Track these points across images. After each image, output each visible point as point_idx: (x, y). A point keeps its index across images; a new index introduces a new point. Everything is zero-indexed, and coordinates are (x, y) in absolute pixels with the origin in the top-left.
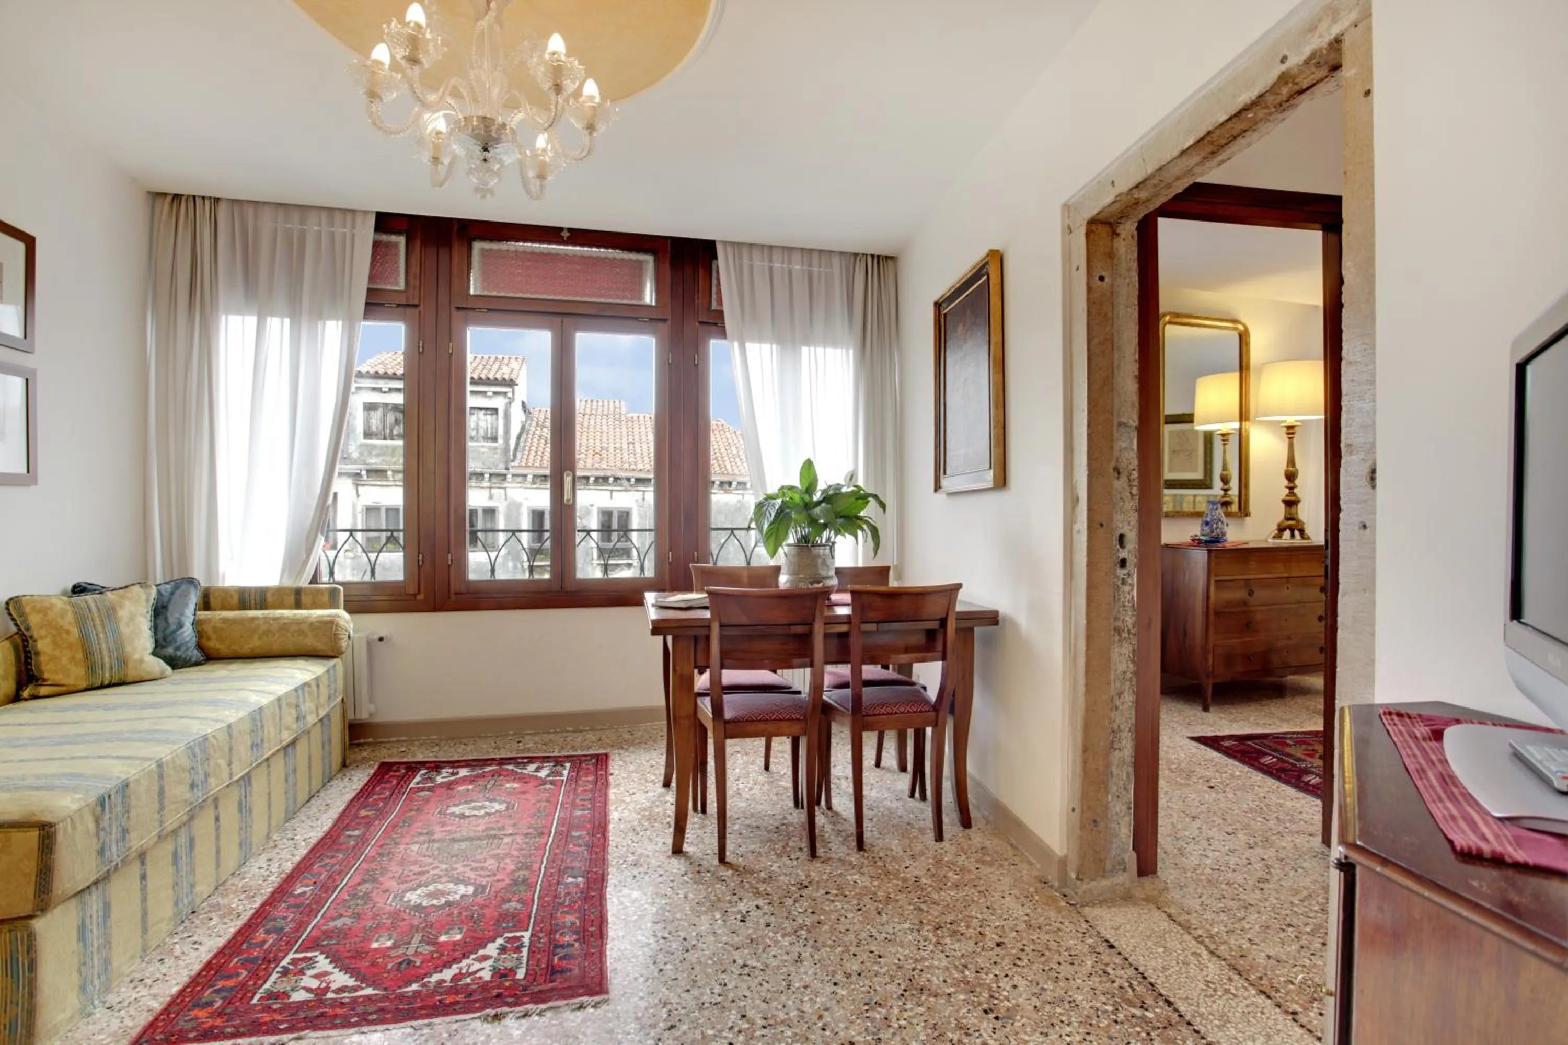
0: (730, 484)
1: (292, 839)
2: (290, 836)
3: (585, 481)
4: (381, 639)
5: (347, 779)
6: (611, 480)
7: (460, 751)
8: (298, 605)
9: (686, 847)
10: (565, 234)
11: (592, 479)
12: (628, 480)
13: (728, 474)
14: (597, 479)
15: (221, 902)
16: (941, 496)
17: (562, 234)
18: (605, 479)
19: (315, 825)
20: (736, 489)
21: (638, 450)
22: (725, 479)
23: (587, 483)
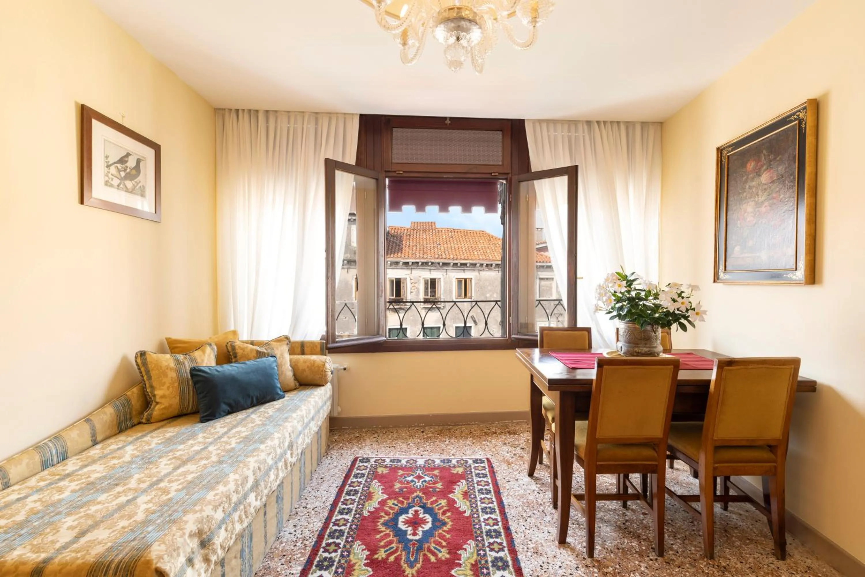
0: (491, 265)
1: (306, 507)
2: (304, 505)
3: (417, 265)
4: (345, 369)
5: (329, 458)
6: (430, 263)
7: (390, 437)
8: (303, 353)
9: (569, 540)
10: (448, 122)
11: (420, 263)
12: (439, 263)
13: (490, 260)
14: (423, 263)
15: (271, 565)
16: (718, 285)
17: (446, 122)
18: (427, 263)
19: (317, 495)
20: (495, 268)
21: (442, 248)
22: (488, 262)
23: (418, 266)
